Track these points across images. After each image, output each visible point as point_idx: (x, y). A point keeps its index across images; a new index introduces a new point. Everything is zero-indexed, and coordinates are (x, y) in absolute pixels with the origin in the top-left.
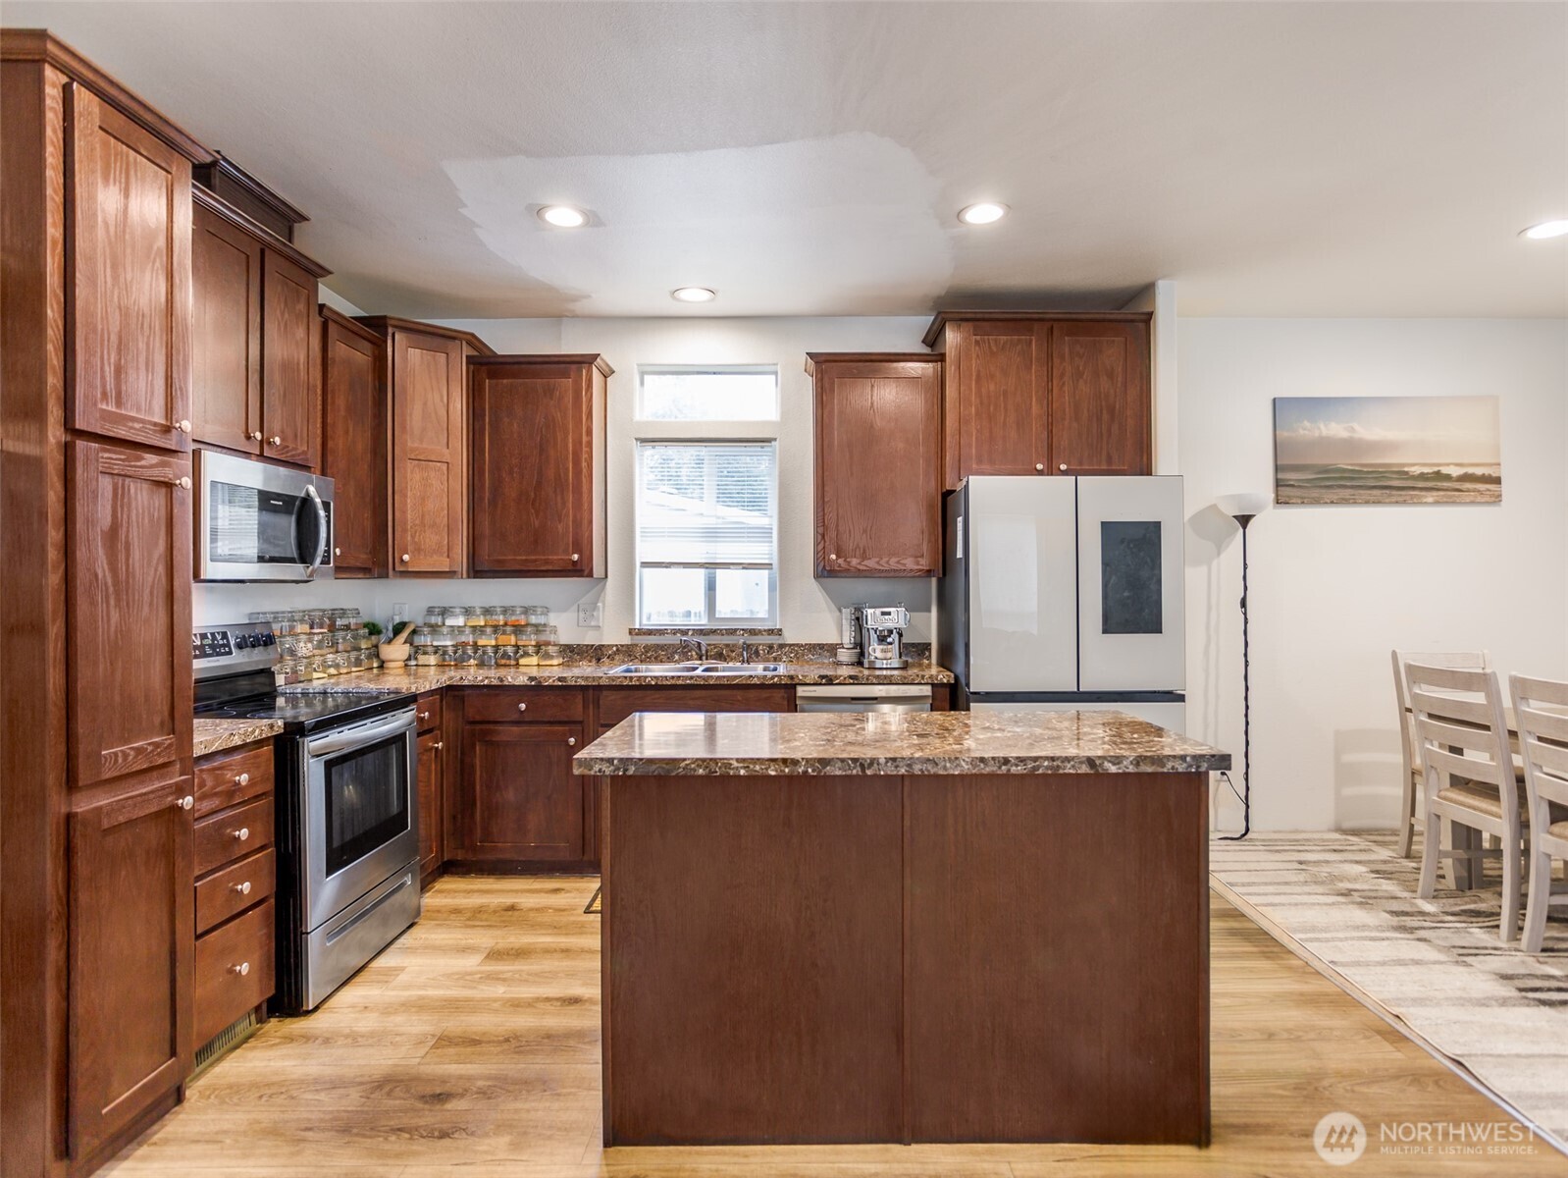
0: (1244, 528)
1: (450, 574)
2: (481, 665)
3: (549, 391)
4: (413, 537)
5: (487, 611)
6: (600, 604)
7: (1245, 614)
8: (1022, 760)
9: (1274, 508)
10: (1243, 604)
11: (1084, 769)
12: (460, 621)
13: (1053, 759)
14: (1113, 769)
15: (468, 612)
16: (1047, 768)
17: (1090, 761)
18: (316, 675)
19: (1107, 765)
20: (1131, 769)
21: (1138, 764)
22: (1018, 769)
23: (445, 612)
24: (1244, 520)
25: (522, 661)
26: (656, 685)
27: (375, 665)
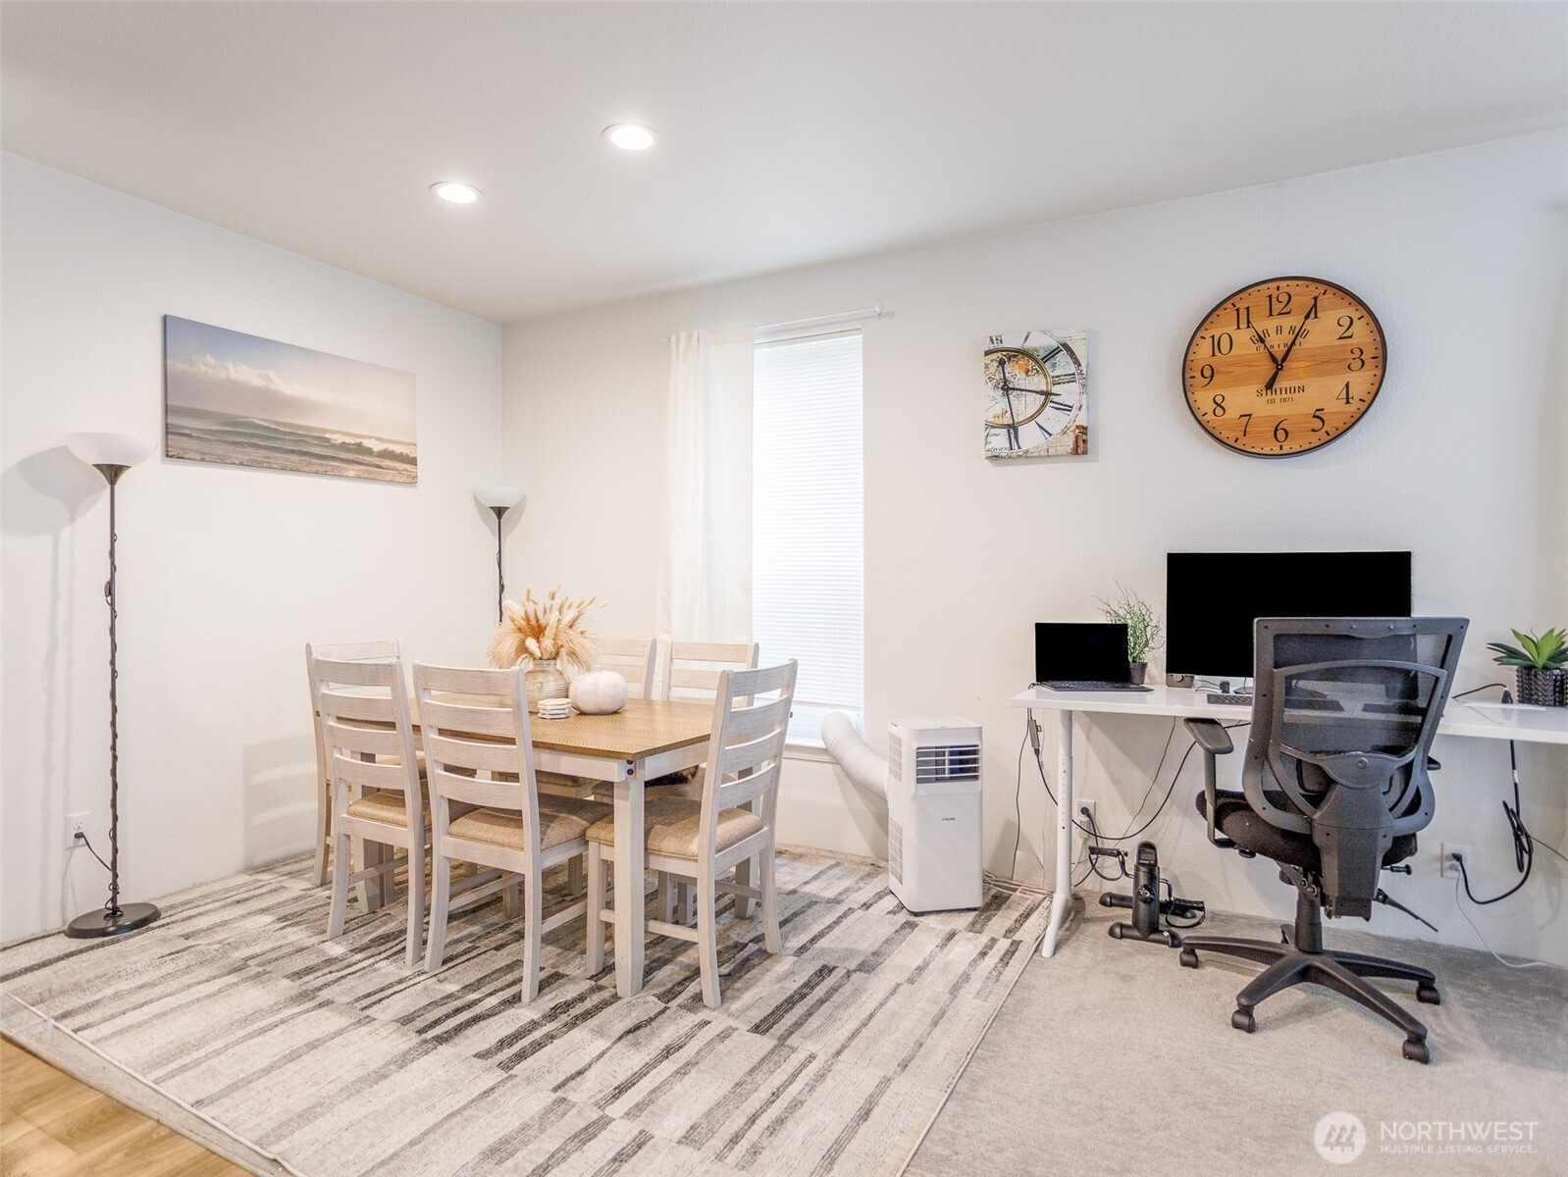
0: (112, 483)
7: (112, 604)
9: (163, 461)
10: (110, 590)
24: (113, 472)
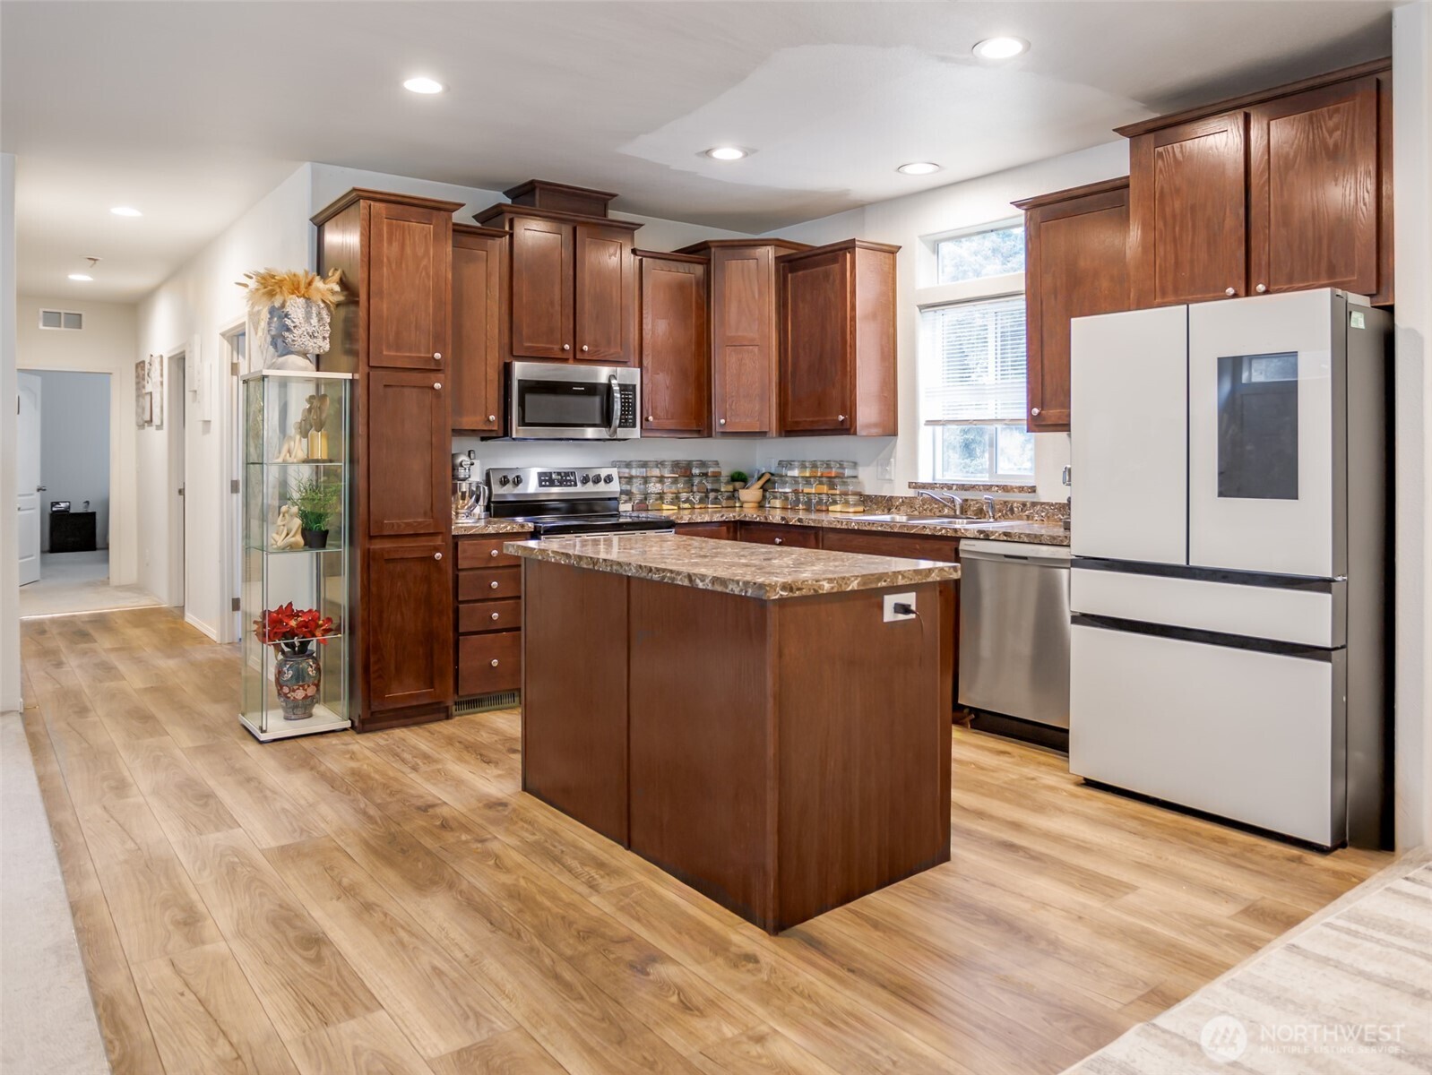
1: (762, 434)
2: (808, 510)
3: (827, 276)
4: (730, 406)
5: (814, 466)
6: (892, 460)
8: (658, 570)
11: (686, 583)
12: (796, 473)
13: (671, 571)
14: (701, 585)
15: (803, 467)
16: (670, 578)
17: (689, 577)
18: (665, 507)
19: (698, 581)
20: (710, 587)
21: (713, 584)
22: (656, 577)
23: (788, 464)
25: (831, 508)
26: (858, 530)
27: (737, 505)
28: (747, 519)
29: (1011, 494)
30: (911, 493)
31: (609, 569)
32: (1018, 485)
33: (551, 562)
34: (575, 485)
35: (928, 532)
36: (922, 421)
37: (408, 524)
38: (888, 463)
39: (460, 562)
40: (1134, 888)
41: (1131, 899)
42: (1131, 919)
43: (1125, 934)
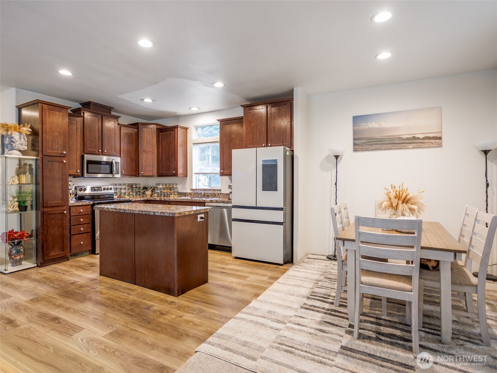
1: (153, 176)
2: (164, 196)
3: (170, 134)
4: (144, 168)
5: (166, 185)
6: (186, 183)
7: (336, 188)
8: (145, 211)
9: (353, 152)
10: (336, 184)
11: (153, 214)
12: (161, 187)
13: (149, 211)
14: (157, 214)
15: (163, 185)
16: (148, 213)
17: (154, 212)
18: (126, 196)
19: (156, 213)
20: (160, 215)
21: (161, 214)
22: (144, 213)
23: (159, 184)
24: (337, 157)
25: (170, 196)
26: (180, 201)
27: (145, 196)
28: (150, 199)
29: (215, 191)
30: (191, 192)
31: (129, 212)
32: (217, 189)
33: (110, 211)
34: (102, 191)
35: (198, 201)
36: (194, 173)
37: (56, 203)
38: (185, 184)
39: (71, 214)
40: (249, 277)
41: (248, 279)
42: (249, 283)
43: (249, 285)
